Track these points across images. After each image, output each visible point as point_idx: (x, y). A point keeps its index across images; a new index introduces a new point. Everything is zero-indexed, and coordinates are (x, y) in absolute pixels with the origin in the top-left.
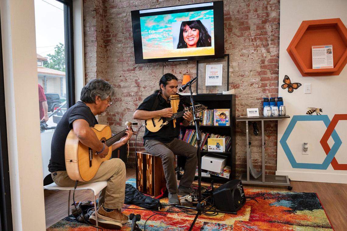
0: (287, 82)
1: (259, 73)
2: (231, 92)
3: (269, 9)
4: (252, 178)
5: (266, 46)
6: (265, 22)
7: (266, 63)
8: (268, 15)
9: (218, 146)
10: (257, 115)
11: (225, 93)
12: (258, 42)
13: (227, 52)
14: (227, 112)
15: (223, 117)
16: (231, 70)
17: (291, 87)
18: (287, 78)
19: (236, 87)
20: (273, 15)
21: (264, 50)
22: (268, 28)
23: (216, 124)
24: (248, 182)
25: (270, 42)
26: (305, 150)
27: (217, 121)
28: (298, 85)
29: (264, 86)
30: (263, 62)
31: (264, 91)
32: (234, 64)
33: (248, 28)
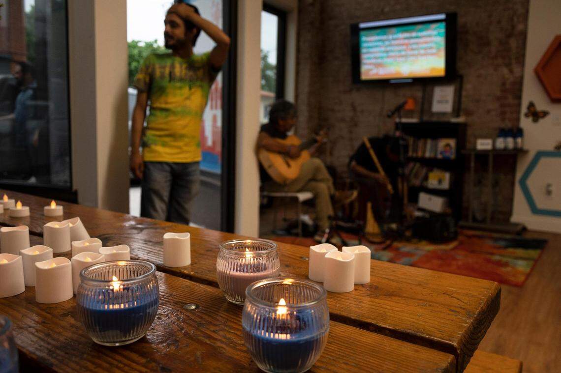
0: (532, 109)
1: (498, 99)
2: (461, 120)
3: (515, 19)
4: (475, 219)
5: (508, 65)
6: (509, 36)
7: (508, 86)
8: (513, 27)
9: (440, 182)
10: (489, 147)
11: (454, 120)
12: (500, 61)
13: (461, 72)
14: (452, 142)
15: (448, 148)
16: (464, 93)
17: (536, 115)
18: (531, 105)
19: (468, 113)
20: (520, 27)
21: (505, 71)
22: (513, 43)
23: (439, 156)
24: (470, 223)
25: (514, 61)
26: (549, 193)
27: (441, 153)
28: (545, 114)
29: (503, 113)
30: (504, 84)
31: (503, 120)
32: (468, 87)
33: (488, 44)
